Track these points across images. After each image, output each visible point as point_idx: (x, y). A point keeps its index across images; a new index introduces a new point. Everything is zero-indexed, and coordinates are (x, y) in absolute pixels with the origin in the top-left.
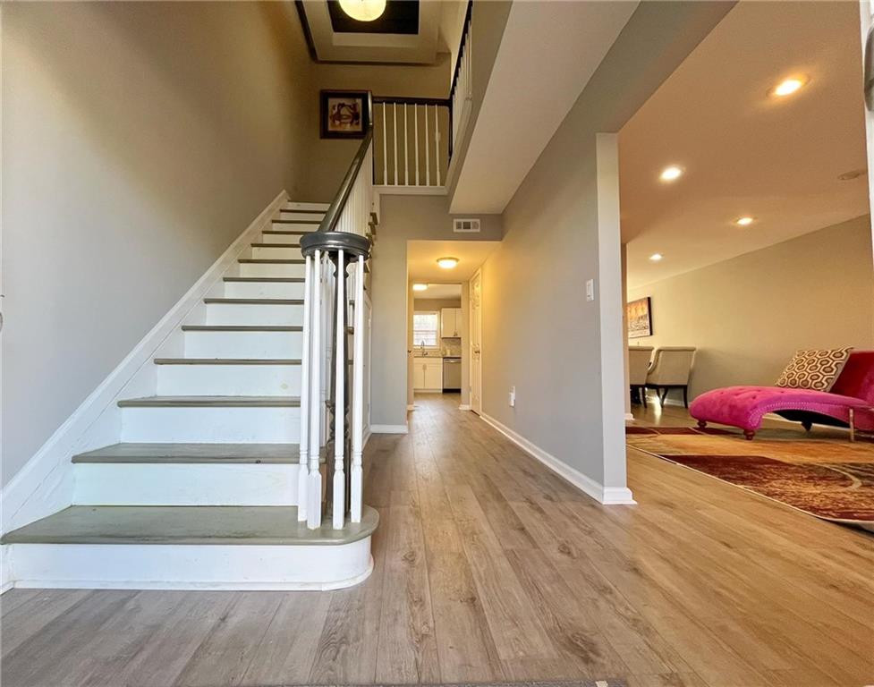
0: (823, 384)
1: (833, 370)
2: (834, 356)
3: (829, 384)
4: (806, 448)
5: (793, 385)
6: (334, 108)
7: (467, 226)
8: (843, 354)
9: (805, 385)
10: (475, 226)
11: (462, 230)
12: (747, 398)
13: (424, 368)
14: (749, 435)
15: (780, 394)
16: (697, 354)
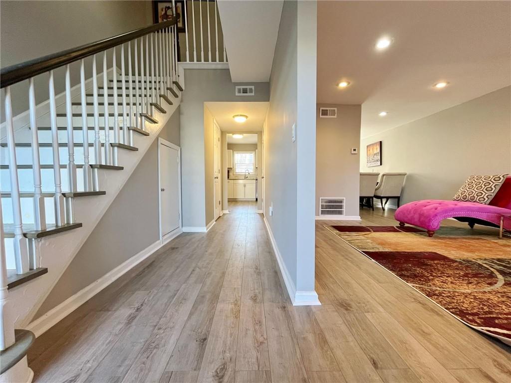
0: (485, 199)
1: (492, 189)
2: (494, 180)
3: (488, 198)
4: (467, 244)
5: (465, 199)
6: (162, 10)
7: (245, 91)
8: (500, 179)
9: (472, 200)
10: (251, 91)
11: (242, 94)
12: (432, 209)
13: (245, 186)
14: (430, 233)
15: (453, 206)
16: (408, 177)
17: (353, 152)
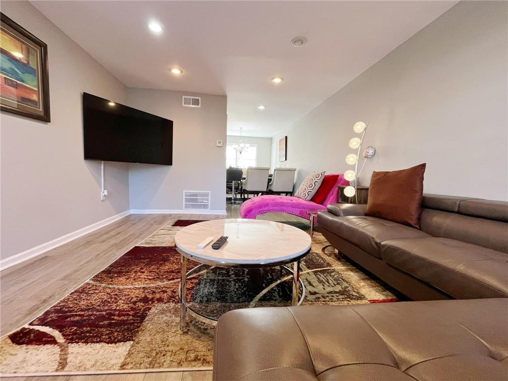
0: (306, 195)
1: (312, 186)
2: (316, 177)
3: (309, 195)
8: (319, 176)
17: (218, 145)
